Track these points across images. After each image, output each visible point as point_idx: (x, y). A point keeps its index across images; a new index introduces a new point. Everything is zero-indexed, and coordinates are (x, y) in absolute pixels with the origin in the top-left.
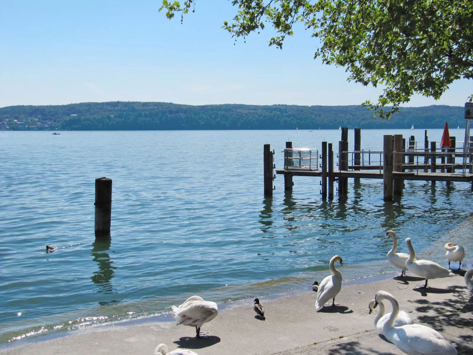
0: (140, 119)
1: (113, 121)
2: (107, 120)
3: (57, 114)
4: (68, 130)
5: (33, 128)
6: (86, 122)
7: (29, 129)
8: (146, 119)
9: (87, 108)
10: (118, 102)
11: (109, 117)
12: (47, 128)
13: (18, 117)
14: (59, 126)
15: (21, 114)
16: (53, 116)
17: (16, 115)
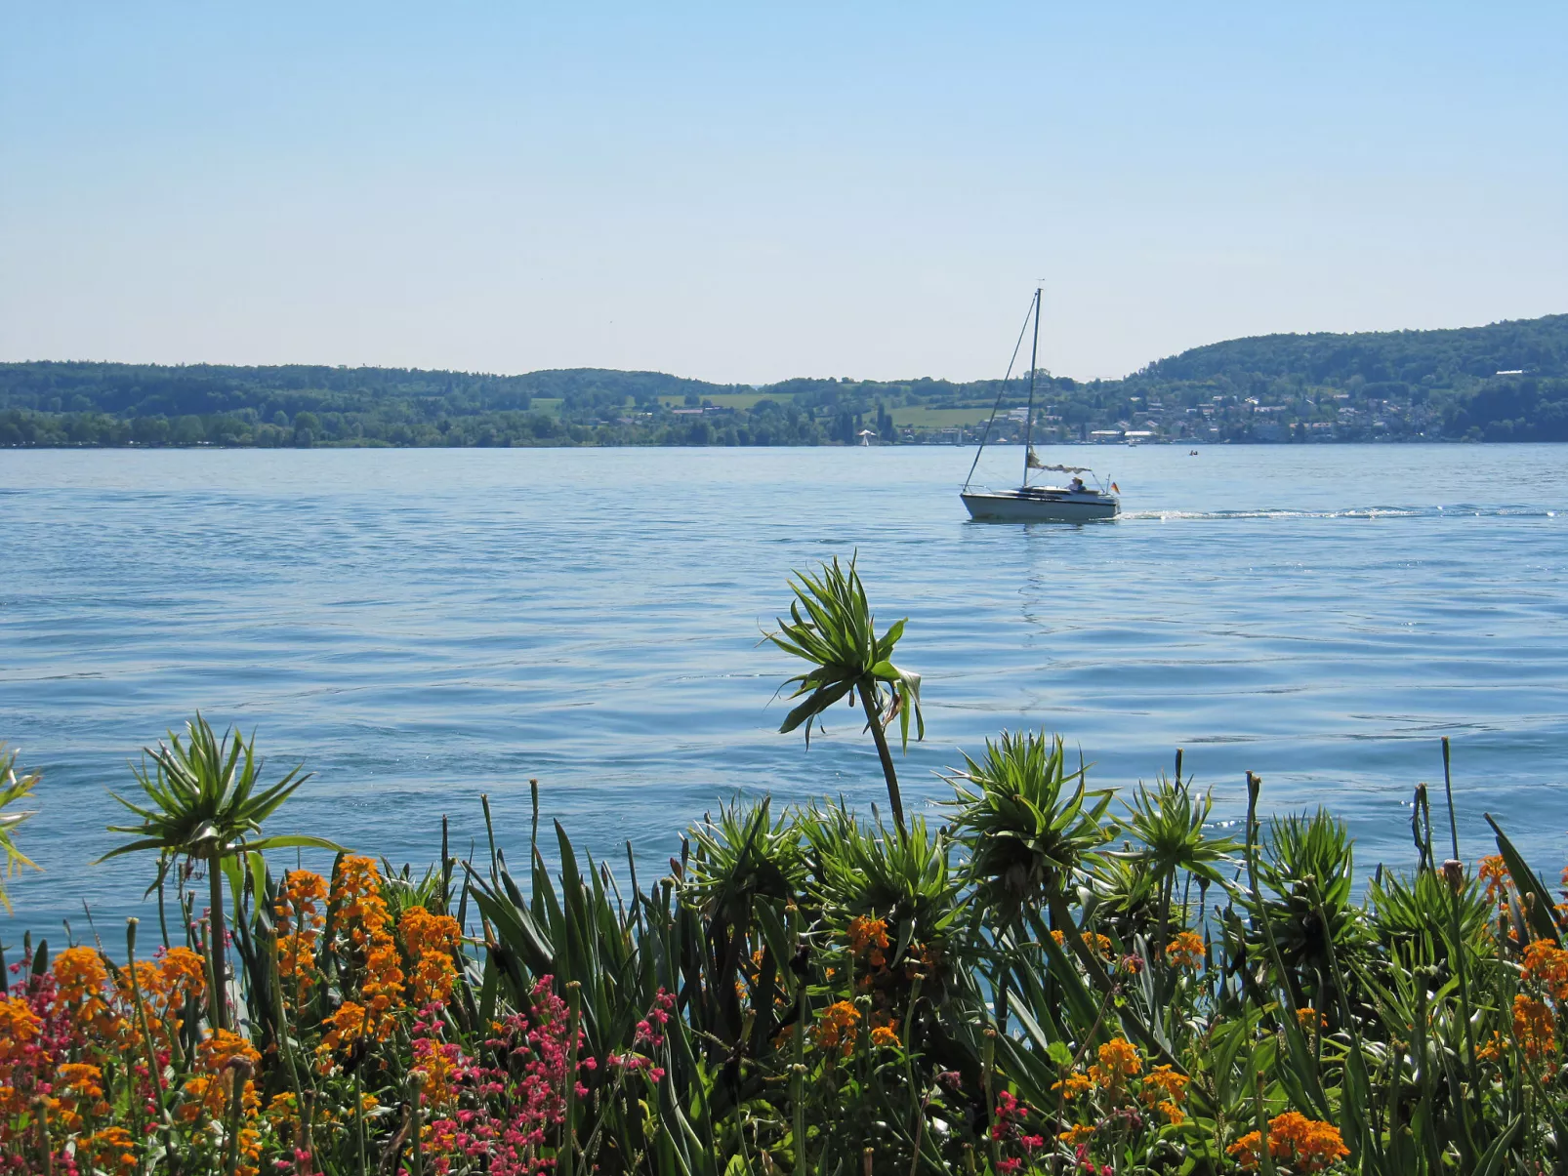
3: (1432, 370)
4: (1474, 439)
5: (1318, 432)
6: (1556, 404)
7: (1301, 437)
12: (1379, 431)
13: (1263, 383)
14: (1434, 422)
15: (1278, 373)
16: (1416, 377)
17: (1259, 375)
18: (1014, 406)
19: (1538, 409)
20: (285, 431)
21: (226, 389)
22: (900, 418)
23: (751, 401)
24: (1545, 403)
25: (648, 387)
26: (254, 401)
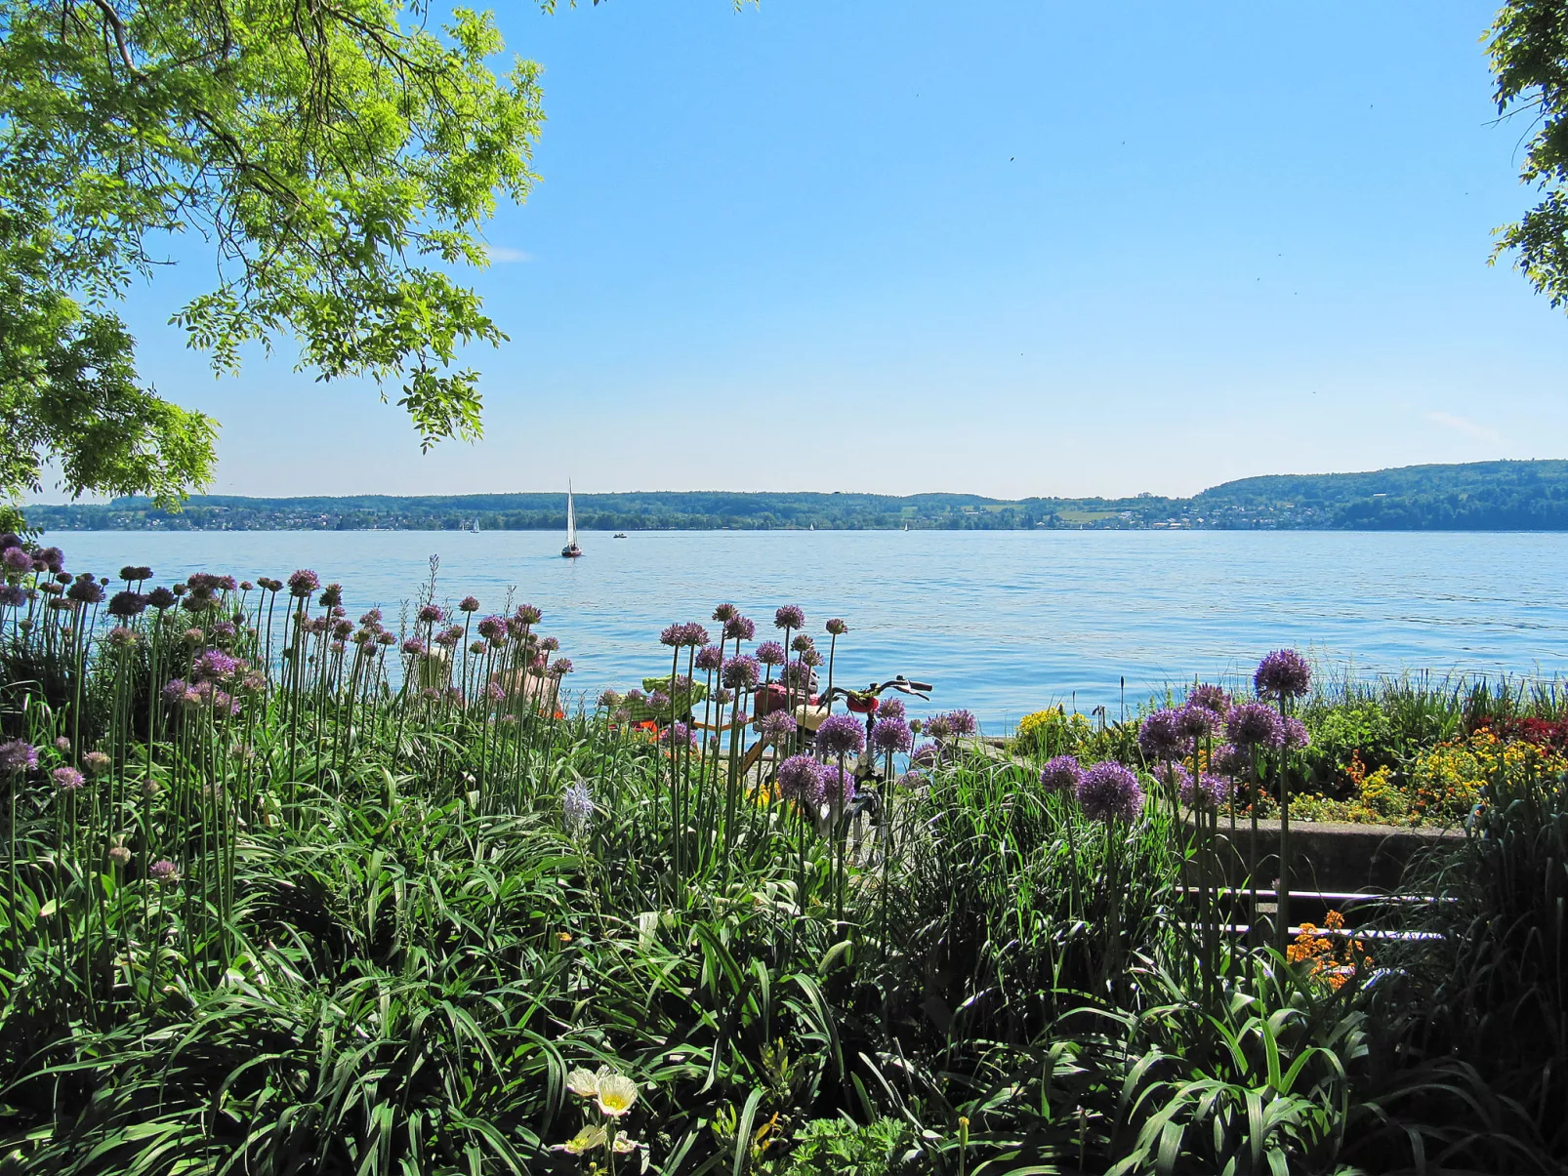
0: (1537, 503)
1: (1464, 508)
2: (1447, 506)
3: (1340, 493)
4: (1347, 528)
5: (1267, 524)
6: (1392, 511)
7: (1258, 527)
8: (1555, 503)
9: (1417, 478)
10: (1503, 463)
11: (1453, 500)
12: (1299, 524)
13: (1252, 500)
14: (1327, 520)
15: (1261, 495)
16: (1332, 497)
17: (1251, 496)
18: (1124, 511)
19: (1382, 513)
20: (757, 522)
21: (757, 503)
22: (1065, 515)
23: (1000, 508)
24: (1386, 511)
25: (955, 501)
26: (769, 508)
